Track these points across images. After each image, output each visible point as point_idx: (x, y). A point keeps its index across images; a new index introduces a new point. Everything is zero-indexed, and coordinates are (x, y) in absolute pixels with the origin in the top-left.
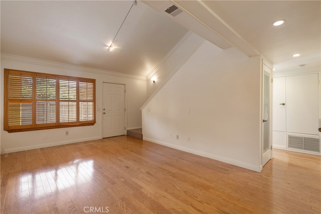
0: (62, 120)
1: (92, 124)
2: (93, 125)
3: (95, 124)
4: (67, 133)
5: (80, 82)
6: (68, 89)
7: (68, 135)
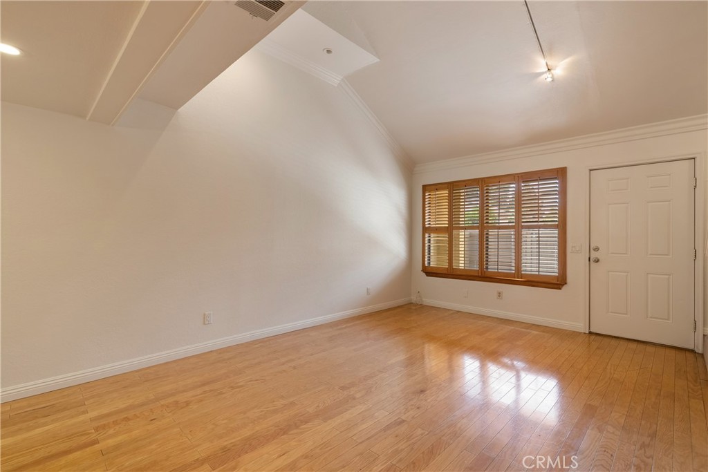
0: (492, 268)
1: (556, 286)
2: (560, 289)
3: (564, 288)
4: (499, 294)
5: (524, 182)
6: (498, 204)
7: (502, 299)
